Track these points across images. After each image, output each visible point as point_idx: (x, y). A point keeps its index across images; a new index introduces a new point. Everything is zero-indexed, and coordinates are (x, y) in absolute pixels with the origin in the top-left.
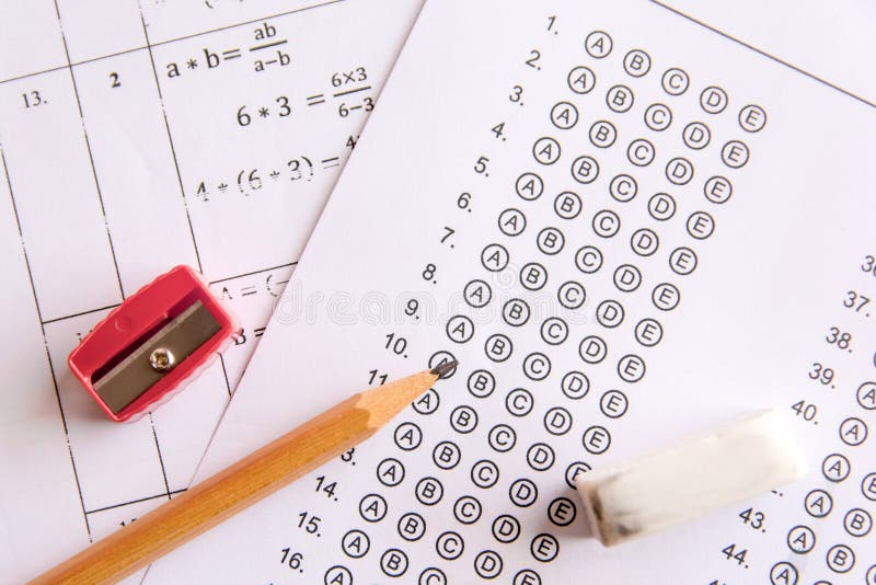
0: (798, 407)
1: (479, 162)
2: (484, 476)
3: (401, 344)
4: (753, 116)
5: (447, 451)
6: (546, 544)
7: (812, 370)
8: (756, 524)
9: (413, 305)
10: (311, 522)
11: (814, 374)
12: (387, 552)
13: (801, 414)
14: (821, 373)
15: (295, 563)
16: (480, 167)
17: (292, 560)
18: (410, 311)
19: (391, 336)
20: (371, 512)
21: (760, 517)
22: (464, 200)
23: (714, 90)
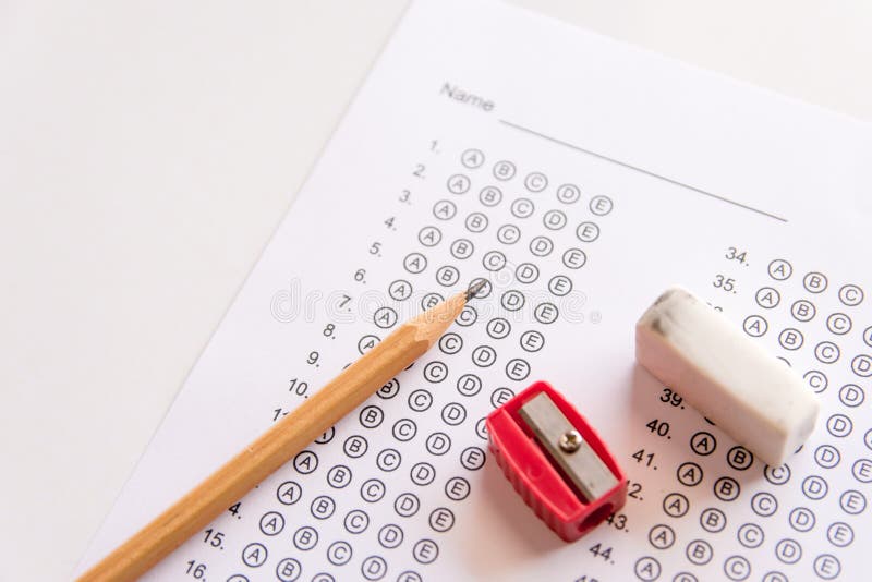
0: (653, 425)
1: (374, 246)
2: (372, 492)
3: (303, 387)
4: (601, 204)
5: (340, 474)
6: (427, 548)
7: (663, 394)
8: (620, 525)
9: (314, 356)
10: (216, 538)
11: (666, 398)
12: (283, 561)
13: (656, 431)
14: (671, 396)
15: (198, 574)
16: (374, 250)
17: (197, 570)
18: (311, 361)
19: (294, 381)
20: (271, 528)
21: (623, 519)
22: (360, 275)
23: (568, 187)
